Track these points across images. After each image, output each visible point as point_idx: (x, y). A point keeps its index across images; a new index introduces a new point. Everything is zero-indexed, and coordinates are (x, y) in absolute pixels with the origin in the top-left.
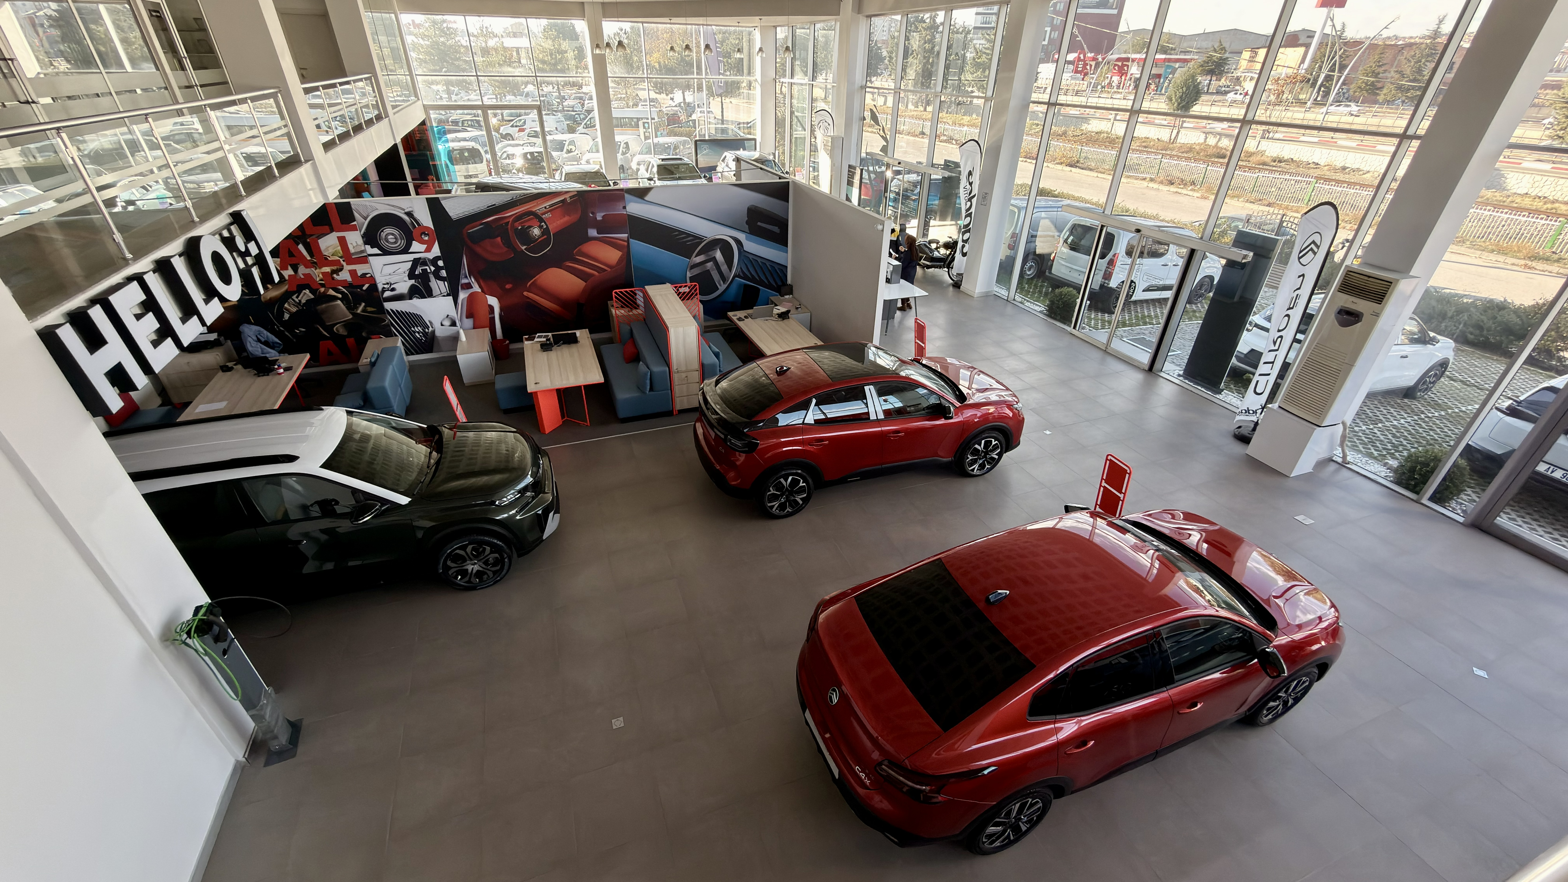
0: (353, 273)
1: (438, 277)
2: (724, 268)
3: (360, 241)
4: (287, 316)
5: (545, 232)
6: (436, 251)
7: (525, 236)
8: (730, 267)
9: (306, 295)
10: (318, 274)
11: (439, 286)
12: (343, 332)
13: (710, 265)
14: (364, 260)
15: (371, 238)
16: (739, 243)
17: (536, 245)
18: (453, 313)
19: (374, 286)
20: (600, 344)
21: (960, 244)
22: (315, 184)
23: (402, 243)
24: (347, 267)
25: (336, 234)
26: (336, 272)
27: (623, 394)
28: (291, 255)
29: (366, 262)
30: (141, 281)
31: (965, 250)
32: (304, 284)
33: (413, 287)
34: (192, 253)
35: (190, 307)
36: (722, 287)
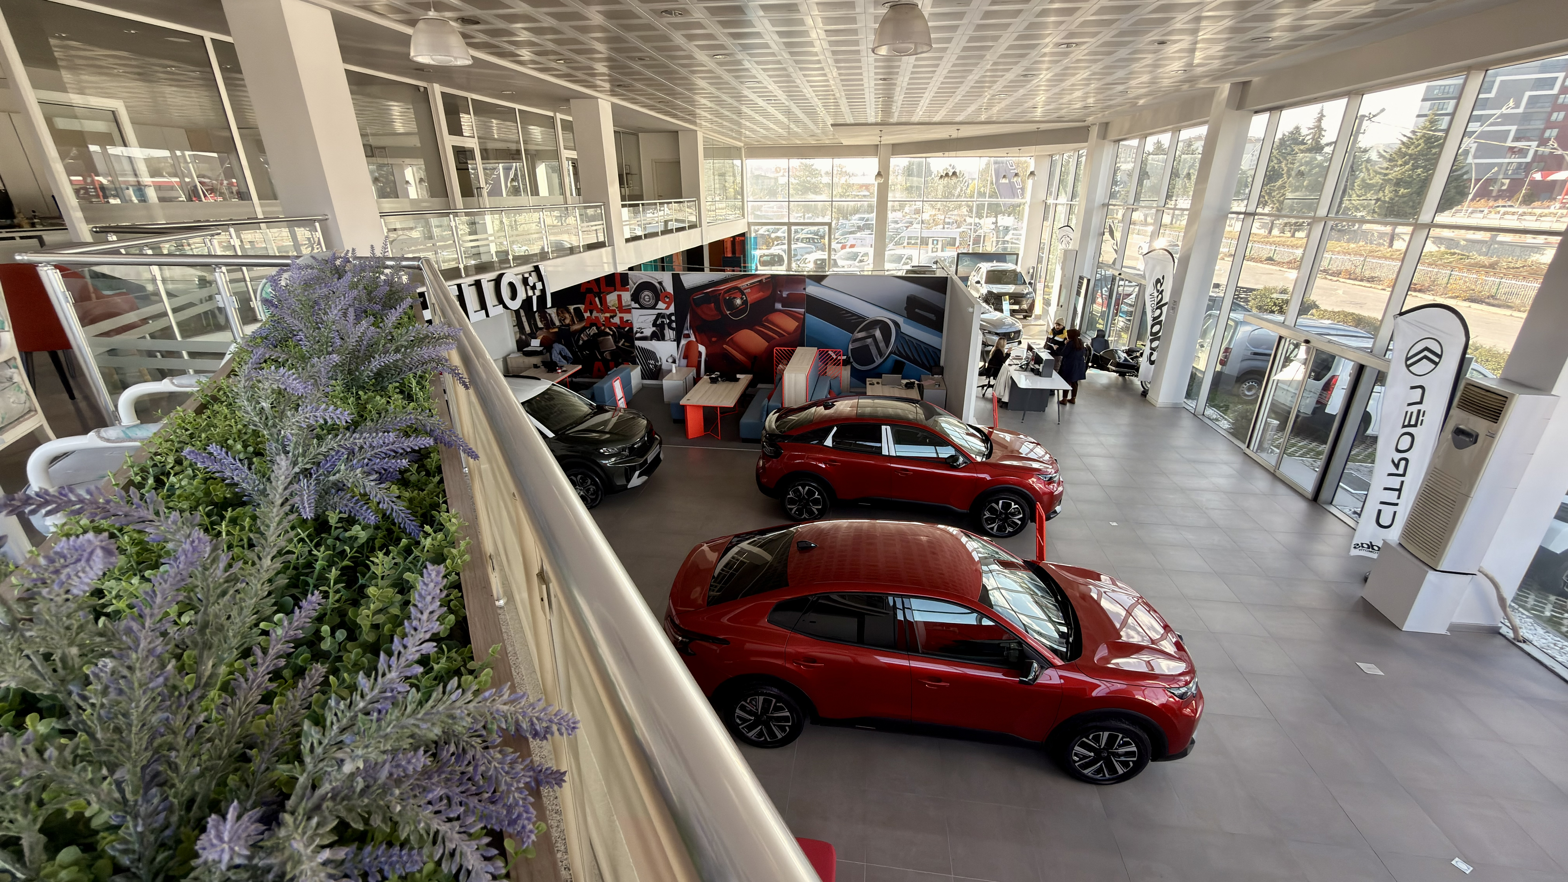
0: (622, 319)
1: (671, 328)
2: (882, 345)
3: (629, 298)
4: (581, 342)
5: (745, 302)
6: (672, 309)
7: (730, 304)
8: (887, 344)
9: (594, 330)
10: (602, 317)
11: (670, 334)
12: (609, 358)
13: (870, 340)
14: (628, 311)
15: (635, 297)
16: (896, 324)
17: (738, 311)
18: (675, 354)
19: (631, 329)
20: (752, 384)
21: (1147, 351)
22: (611, 260)
23: (652, 302)
24: (619, 315)
25: (617, 293)
26: (612, 317)
27: (747, 419)
28: (591, 304)
29: (630, 313)
30: (459, 286)
31: (1153, 358)
32: (594, 323)
33: (654, 332)
34: (498, 281)
35: (483, 306)
36: (878, 361)
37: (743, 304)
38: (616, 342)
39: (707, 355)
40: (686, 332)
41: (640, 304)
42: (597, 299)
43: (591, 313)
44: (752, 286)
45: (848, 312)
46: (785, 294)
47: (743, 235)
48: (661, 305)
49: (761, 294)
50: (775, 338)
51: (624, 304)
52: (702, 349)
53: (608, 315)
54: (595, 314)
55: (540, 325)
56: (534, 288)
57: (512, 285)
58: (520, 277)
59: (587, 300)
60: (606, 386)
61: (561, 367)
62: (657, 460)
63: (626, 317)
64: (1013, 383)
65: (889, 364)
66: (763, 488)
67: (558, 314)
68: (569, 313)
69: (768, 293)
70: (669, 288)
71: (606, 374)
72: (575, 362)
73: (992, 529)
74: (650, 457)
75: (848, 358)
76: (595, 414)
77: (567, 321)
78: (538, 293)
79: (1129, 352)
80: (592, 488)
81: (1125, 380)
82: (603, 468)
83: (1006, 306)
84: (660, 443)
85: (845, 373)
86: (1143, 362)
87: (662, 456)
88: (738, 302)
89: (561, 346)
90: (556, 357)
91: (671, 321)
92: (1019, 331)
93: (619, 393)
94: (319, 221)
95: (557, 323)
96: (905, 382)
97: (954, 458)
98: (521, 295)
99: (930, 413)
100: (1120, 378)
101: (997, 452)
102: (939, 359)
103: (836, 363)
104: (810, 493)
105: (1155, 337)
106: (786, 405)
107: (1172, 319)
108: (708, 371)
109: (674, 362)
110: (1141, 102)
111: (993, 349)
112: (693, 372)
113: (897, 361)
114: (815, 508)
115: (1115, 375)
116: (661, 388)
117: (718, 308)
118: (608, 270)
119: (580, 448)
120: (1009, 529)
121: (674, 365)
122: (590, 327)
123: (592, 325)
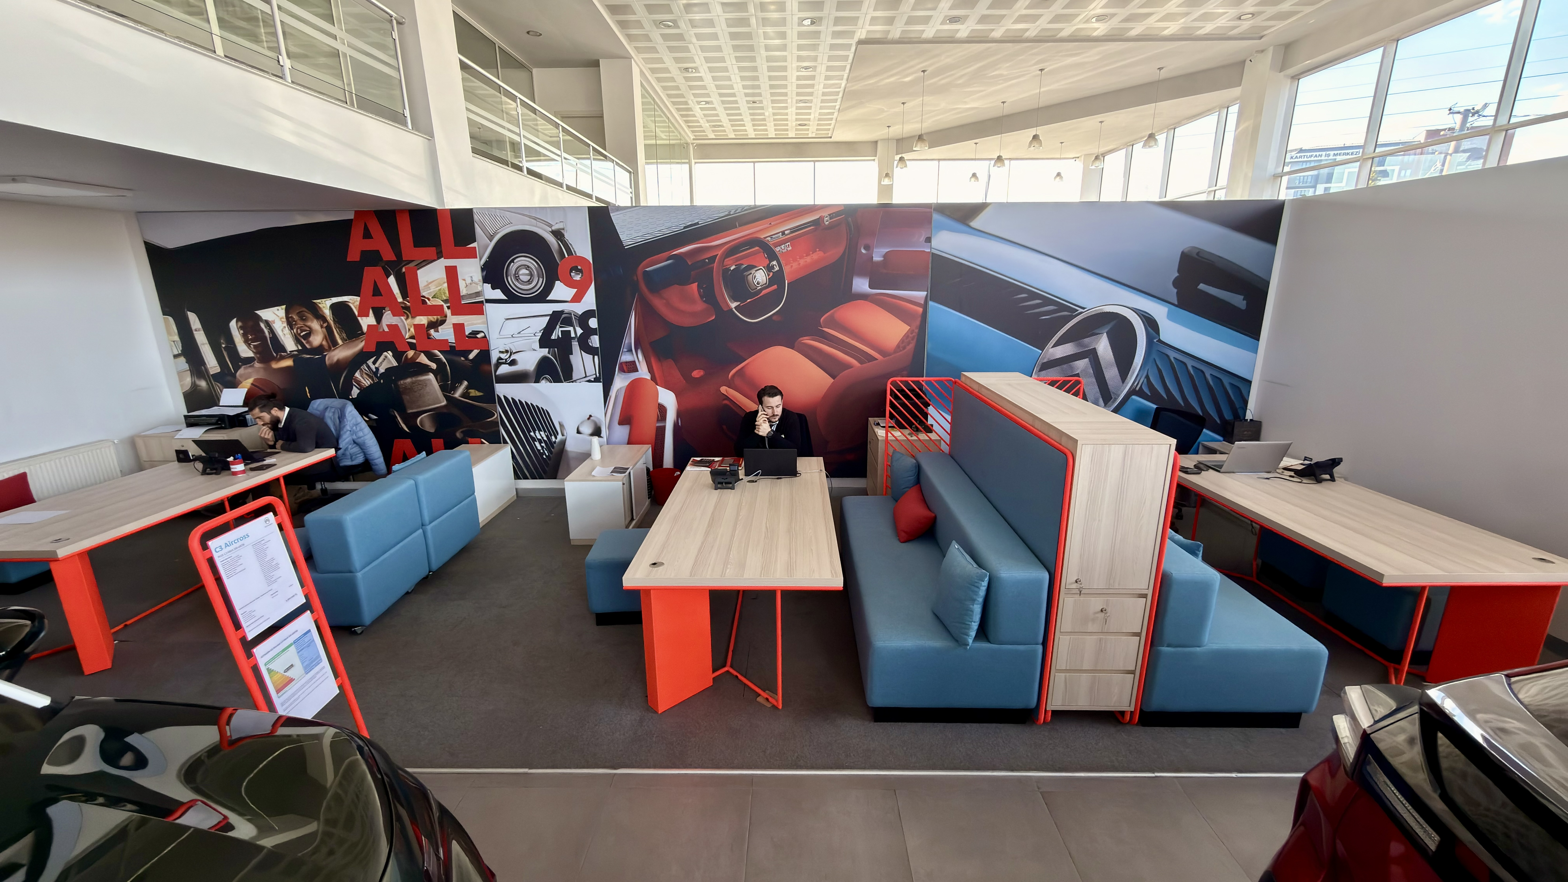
0: (459, 328)
1: (586, 349)
2: (1111, 373)
3: (478, 276)
4: (355, 393)
5: (776, 278)
6: (590, 301)
7: (739, 283)
8: (1125, 372)
9: (387, 360)
11: (584, 363)
13: (1082, 365)
14: (477, 308)
15: (494, 273)
16: (1151, 323)
18: (599, 414)
19: (485, 354)
22: (422, 170)
28: (377, 292)
29: (481, 312)
32: (387, 342)
37: (771, 282)
38: (446, 389)
41: (505, 291)
42: (392, 281)
44: (795, 237)
45: (1031, 294)
46: (878, 256)
48: (561, 291)
50: (848, 366)
51: (463, 291)
55: (245, 351)
59: (367, 286)
67: (290, 323)
68: (321, 316)
70: (583, 248)
88: (760, 277)
91: (588, 332)
95: (290, 345)
102: (1246, 403)
109: (597, 432)
112: (644, 456)
116: (559, 499)
121: (595, 439)
122: (377, 353)
123: (381, 347)
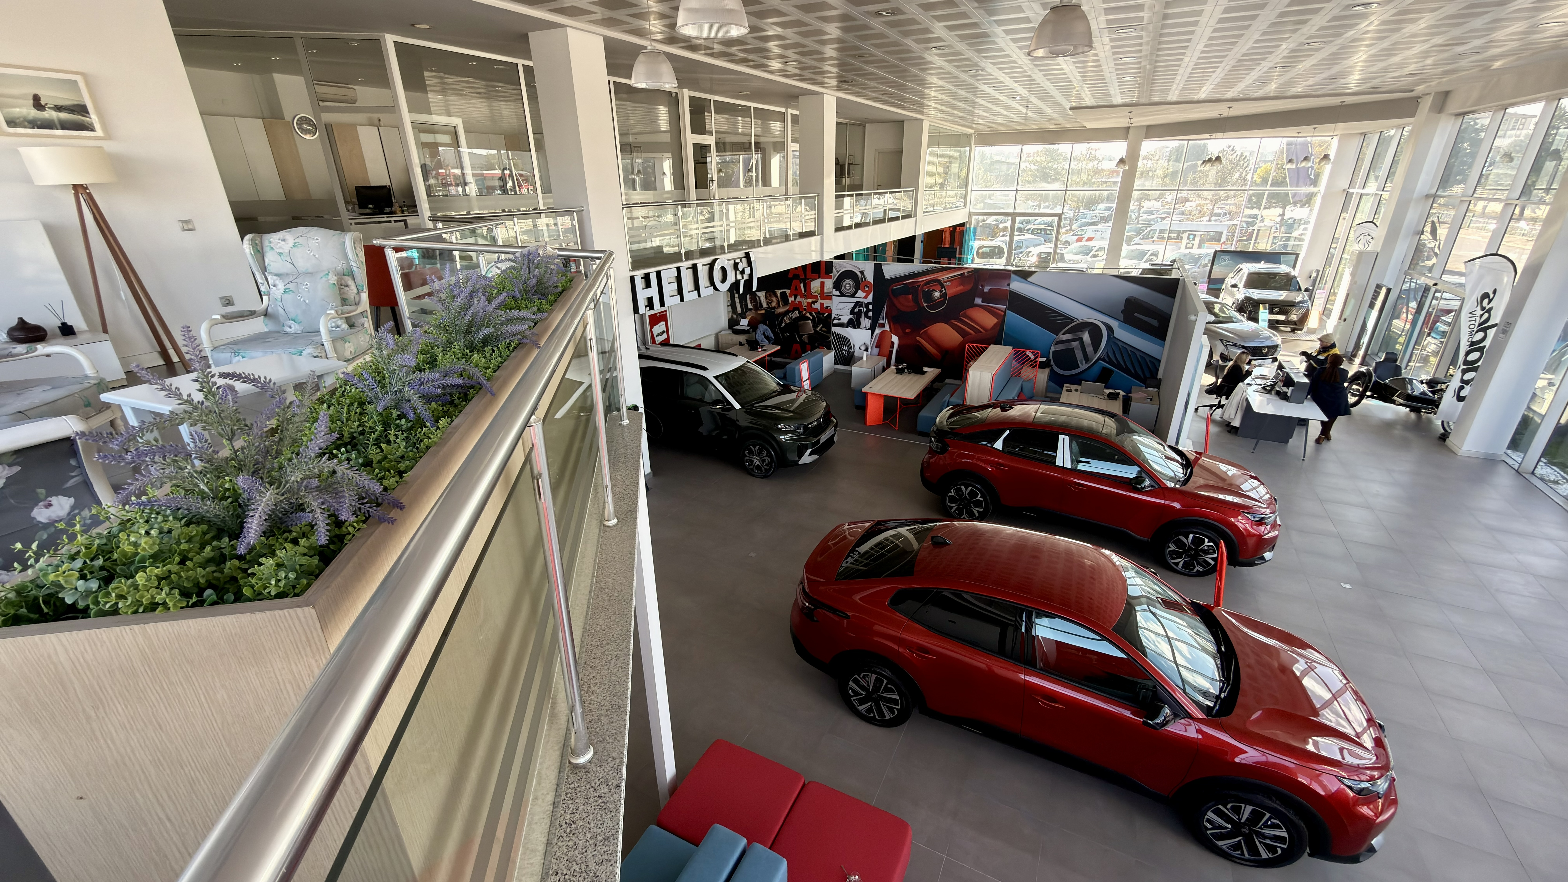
0: (822, 304)
1: (867, 316)
2: (1090, 349)
3: (831, 286)
4: (783, 324)
5: (943, 295)
6: (870, 298)
7: (928, 296)
8: (1096, 350)
10: (805, 302)
11: (865, 322)
12: (807, 341)
13: (1075, 344)
14: (829, 298)
15: (837, 285)
16: (1110, 329)
17: (935, 304)
18: (868, 342)
19: (830, 315)
20: (938, 379)
21: (1455, 383)
22: (818, 249)
23: (853, 290)
24: (820, 301)
25: (820, 280)
26: (814, 303)
27: (924, 413)
28: (796, 289)
29: (830, 299)
30: (678, 269)
31: (1462, 394)
32: (797, 307)
33: (850, 320)
34: (711, 265)
35: (697, 287)
36: (1083, 366)
37: (941, 297)
38: (815, 327)
39: (899, 346)
40: (881, 321)
41: (840, 292)
42: (802, 285)
43: (795, 298)
44: (952, 279)
45: (1054, 311)
46: (986, 290)
47: (963, 225)
48: (860, 294)
49: (961, 287)
50: (970, 334)
51: (826, 291)
52: (895, 339)
53: (810, 300)
54: (799, 299)
55: (750, 306)
56: (742, 272)
57: (723, 269)
58: (732, 262)
59: (793, 287)
60: (797, 368)
61: (762, 347)
62: (830, 442)
63: (827, 303)
64: (1249, 406)
65: (1096, 370)
66: (926, 482)
67: (766, 297)
68: (777, 297)
69: (968, 287)
70: (870, 278)
71: (800, 357)
72: (775, 343)
73: (1177, 564)
74: (823, 438)
75: (1048, 361)
76: (780, 393)
77: (774, 304)
78: (746, 277)
79: (1431, 383)
80: (768, 459)
81: (1419, 417)
82: (779, 442)
83: (1264, 315)
84: (836, 427)
85: (1042, 377)
86: (1448, 399)
87: (835, 439)
88: (937, 294)
89: (765, 327)
90: (759, 337)
91: (868, 310)
92: (1277, 346)
93: (805, 375)
94: (577, 212)
95: (765, 305)
96: (1108, 391)
97: (1138, 480)
98: (731, 278)
99: (1124, 429)
100: (1413, 415)
101: (1198, 480)
102: (1157, 370)
103: (1034, 364)
104: (973, 494)
105: (1470, 366)
106: (968, 402)
107: (1499, 346)
108: (899, 361)
109: (866, 350)
110: (1497, 64)
111: (1230, 364)
112: (884, 360)
113: (1104, 369)
114: (976, 510)
115: (1404, 410)
116: (849, 374)
117: (916, 301)
118: (814, 258)
119: (764, 422)
120: (1198, 568)
121: (865, 353)
122: (793, 311)
123: (795, 309)
